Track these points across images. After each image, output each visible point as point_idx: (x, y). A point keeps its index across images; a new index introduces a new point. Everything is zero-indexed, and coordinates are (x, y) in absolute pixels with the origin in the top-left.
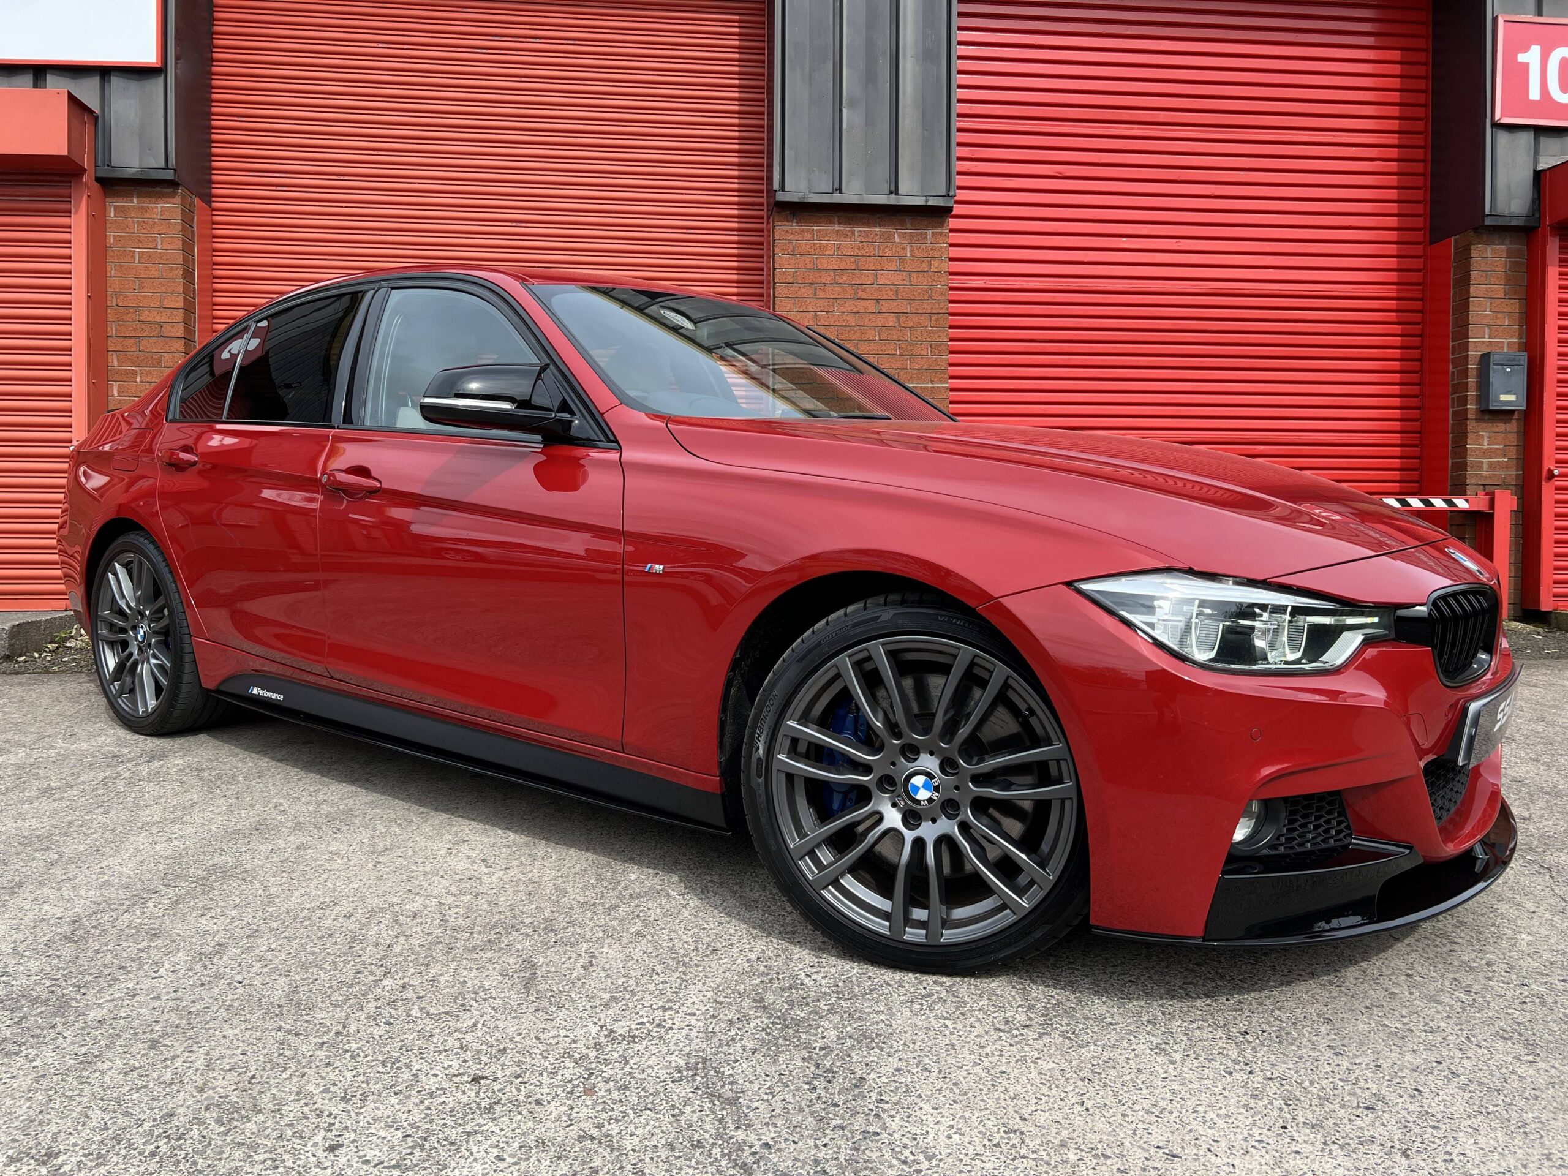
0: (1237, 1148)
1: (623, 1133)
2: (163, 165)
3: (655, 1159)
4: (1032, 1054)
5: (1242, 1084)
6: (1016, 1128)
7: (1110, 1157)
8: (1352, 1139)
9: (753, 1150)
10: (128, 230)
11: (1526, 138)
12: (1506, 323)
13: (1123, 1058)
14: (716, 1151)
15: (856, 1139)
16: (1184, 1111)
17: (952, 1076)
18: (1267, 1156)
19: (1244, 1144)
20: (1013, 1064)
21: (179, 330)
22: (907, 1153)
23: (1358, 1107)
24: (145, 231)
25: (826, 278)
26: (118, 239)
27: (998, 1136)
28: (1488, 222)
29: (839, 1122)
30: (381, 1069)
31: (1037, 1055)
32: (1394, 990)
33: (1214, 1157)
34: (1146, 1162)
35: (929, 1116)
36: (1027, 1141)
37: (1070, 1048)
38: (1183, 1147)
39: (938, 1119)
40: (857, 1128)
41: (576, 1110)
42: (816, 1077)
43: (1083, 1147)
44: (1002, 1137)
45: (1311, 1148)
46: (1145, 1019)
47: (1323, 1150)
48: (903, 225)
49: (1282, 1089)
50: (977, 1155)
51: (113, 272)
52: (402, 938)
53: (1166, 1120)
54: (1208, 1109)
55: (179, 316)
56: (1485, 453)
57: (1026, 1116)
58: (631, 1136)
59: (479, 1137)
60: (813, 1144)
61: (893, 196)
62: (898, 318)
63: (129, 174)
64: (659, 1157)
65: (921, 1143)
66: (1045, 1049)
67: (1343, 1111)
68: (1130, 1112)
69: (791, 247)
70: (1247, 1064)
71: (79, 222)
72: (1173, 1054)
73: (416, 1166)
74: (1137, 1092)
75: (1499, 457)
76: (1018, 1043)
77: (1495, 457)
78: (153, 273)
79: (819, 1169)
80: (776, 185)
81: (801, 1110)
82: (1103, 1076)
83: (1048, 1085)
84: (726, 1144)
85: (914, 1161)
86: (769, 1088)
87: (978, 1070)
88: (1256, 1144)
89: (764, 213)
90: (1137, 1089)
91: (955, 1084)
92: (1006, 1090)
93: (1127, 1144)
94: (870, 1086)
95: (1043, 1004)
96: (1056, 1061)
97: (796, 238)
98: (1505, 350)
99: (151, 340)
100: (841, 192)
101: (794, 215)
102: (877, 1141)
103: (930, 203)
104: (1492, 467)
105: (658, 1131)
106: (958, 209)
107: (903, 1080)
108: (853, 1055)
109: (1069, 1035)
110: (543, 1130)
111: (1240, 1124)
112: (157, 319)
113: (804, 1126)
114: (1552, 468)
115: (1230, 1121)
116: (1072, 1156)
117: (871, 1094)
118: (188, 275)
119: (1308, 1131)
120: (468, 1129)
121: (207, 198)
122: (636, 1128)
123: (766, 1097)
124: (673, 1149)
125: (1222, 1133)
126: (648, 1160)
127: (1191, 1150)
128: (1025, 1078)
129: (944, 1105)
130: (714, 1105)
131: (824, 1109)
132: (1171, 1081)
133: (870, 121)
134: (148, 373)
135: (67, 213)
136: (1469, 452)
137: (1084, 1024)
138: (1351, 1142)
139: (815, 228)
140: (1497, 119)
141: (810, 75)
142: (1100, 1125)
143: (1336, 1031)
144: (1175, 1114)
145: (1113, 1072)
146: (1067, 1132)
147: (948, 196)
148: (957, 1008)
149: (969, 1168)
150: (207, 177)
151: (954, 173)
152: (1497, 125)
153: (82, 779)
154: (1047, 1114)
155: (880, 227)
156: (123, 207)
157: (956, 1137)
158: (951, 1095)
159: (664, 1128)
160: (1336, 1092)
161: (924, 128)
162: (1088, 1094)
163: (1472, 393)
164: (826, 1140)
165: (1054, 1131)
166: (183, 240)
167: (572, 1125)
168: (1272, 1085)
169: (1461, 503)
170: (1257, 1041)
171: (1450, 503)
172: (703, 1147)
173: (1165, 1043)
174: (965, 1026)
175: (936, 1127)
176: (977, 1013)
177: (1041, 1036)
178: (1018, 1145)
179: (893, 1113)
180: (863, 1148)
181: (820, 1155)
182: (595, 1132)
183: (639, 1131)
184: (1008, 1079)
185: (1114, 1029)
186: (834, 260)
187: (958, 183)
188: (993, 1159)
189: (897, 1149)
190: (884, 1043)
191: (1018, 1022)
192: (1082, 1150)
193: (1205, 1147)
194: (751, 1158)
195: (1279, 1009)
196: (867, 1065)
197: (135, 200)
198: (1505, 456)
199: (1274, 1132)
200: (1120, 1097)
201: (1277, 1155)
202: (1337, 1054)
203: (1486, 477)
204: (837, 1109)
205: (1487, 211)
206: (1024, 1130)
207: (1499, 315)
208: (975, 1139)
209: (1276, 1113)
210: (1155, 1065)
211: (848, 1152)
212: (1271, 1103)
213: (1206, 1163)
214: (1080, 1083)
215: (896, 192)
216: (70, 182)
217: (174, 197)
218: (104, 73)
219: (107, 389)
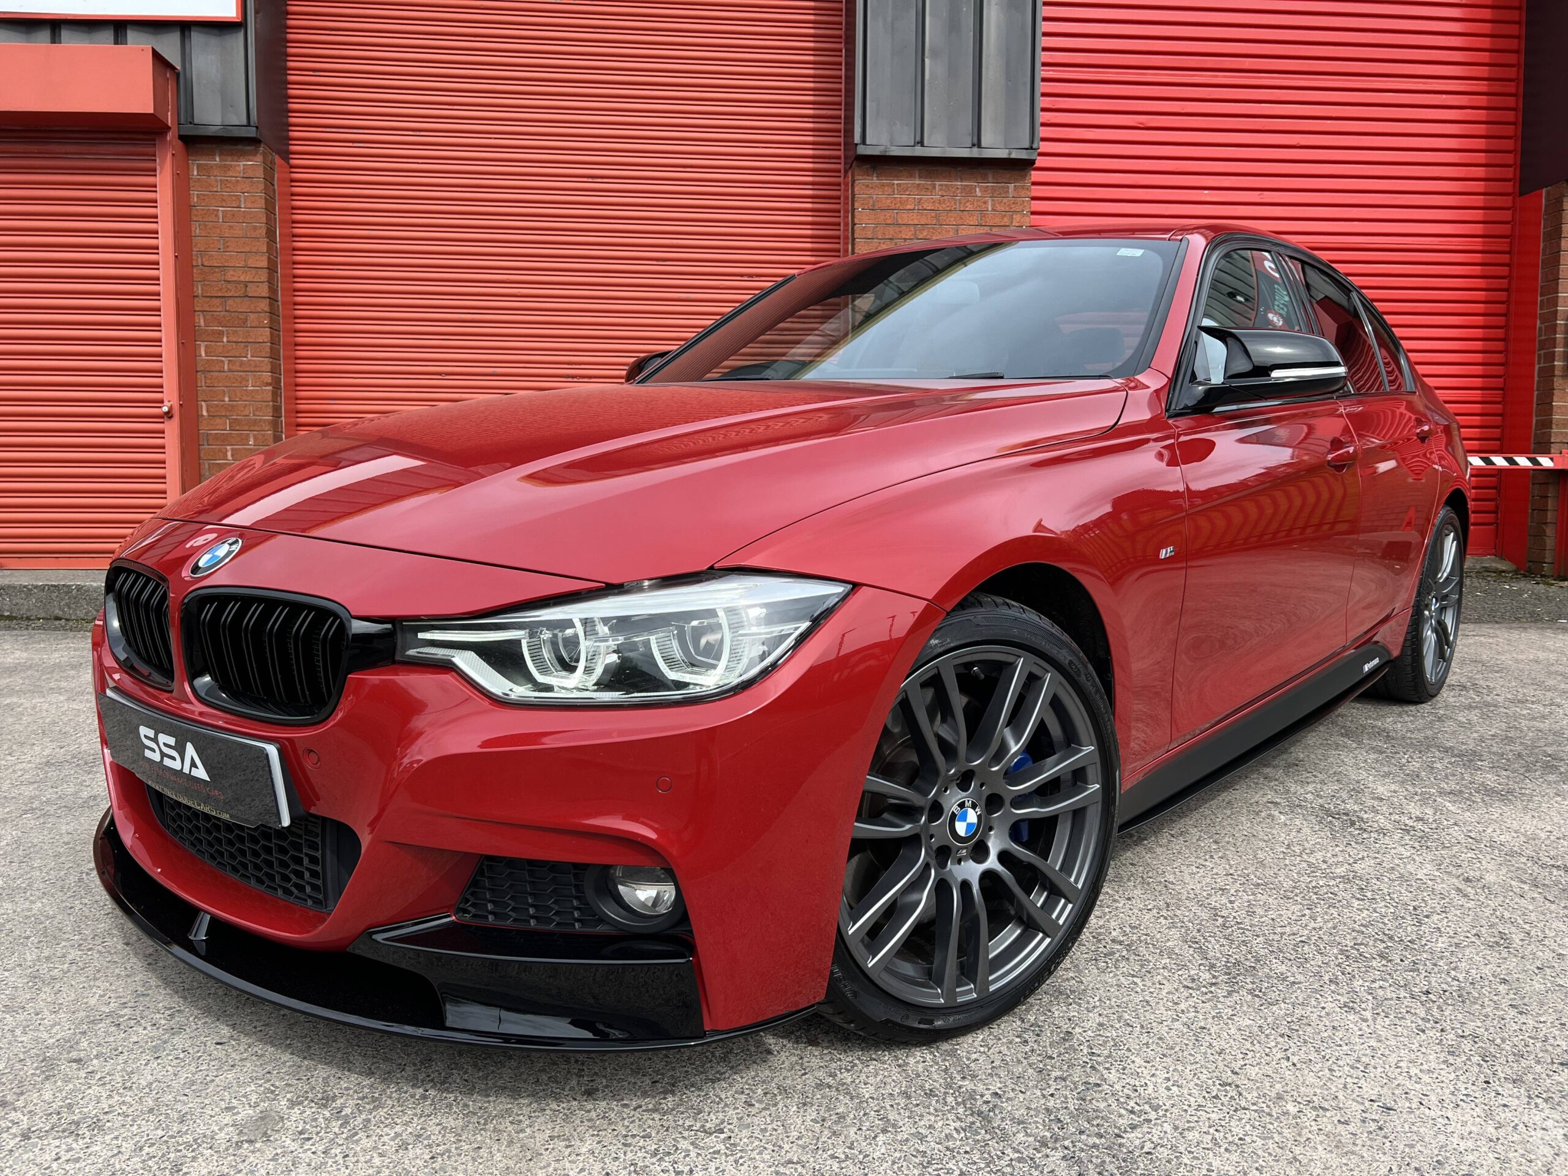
0: (1447, 1101)
1: (857, 1081)
2: (245, 122)
3: (895, 1106)
4: (1226, 1011)
5: (1437, 1041)
6: (1230, 1081)
7: (1328, 1110)
8: (1554, 1093)
9: (984, 1098)
10: (211, 188)
13: (1315, 1016)
14: (950, 1099)
15: (1079, 1090)
16: (1387, 1066)
17: (1155, 1031)
18: (1477, 1109)
19: (1454, 1099)
20: (1210, 1020)
21: (264, 290)
22: (1132, 1103)
23: (1553, 1063)
24: (229, 190)
25: (906, 234)
26: (202, 197)
27: (1215, 1089)
29: (1059, 1073)
31: (1231, 1013)
32: (1561, 951)
33: (1427, 1110)
34: (1363, 1114)
35: (1143, 1069)
36: (1244, 1093)
37: (1261, 1005)
38: (1395, 1101)
39: (1153, 1072)
40: (1077, 1079)
41: (806, 1060)
42: (1026, 1030)
43: (1299, 1100)
44: (1218, 1089)
45: (1517, 1102)
46: (1326, 978)
47: (1528, 1103)
48: (985, 179)
49: (1477, 1046)
50: (1199, 1106)
51: (198, 231)
53: (1372, 1075)
54: (1410, 1065)
55: (264, 276)
57: (1237, 1069)
58: (865, 1084)
60: (1039, 1094)
61: (975, 149)
63: (211, 131)
64: (898, 1104)
65: (1143, 1094)
66: (1238, 1007)
67: (1539, 1067)
68: (1336, 1068)
69: (871, 202)
70: (1436, 1023)
71: (164, 181)
72: (1362, 1012)
73: (673, 1109)
74: (1338, 1048)
76: (1209, 1000)
78: (238, 232)
79: (1052, 1117)
80: (857, 138)
81: (1019, 1062)
82: (1301, 1033)
83: (1250, 1040)
84: (957, 1093)
85: (1141, 1111)
86: (982, 1041)
87: (1177, 1025)
88: (1464, 1098)
89: (841, 167)
90: (1337, 1045)
91: (1160, 1039)
92: (1210, 1045)
93: (1341, 1097)
94: (1078, 1040)
95: (1223, 963)
96: (1251, 1018)
97: (876, 192)
99: (238, 300)
100: (922, 145)
101: (874, 168)
102: (1101, 1092)
103: (1013, 156)
105: (889, 1080)
106: (1040, 162)
107: (1109, 1035)
108: (1053, 1010)
109: (1257, 993)
110: (781, 1078)
111: (1444, 1079)
112: (242, 279)
113: (1026, 1077)
115: (1434, 1076)
116: (1292, 1108)
117: (1082, 1047)
118: (270, 234)
119: (1511, 1086)
121: (286, 155)
122: (868, 1077)
123: (982, 1049)
124: (909, 1097)
125: (1429, 1088)
127: (1403, 1104)
128: (1226, 1034)
129: (1155, 1058)
130: (935, 1056)
131: (1041, 1061)
132: (1368, 1038)
133: (953, 72)
134: (235, 333)
135: (153, 172)
136: (1554, 409)
137: (1268, 983)
138: (1553, 1096)
139: (896, 182)
141: (893, 24)
142: (1311, 1079)
143: (1515, 991)
144: (1380, 1070)
145: (1309, 1029)
146: (1280, 1085)
147: (1032, 148)
148: (1142, 966)
149: (1196, 1119)
150: (285, 134)
151: (1037, 124)
154: (1257, 1068)
155: (962, 180)
156: (206, 165)
157: (1175, 1089)
158: (1159, 1049)
159: (894, 1078)
160: (1528, 1049)
161: (1008, 78)
162: (1291, 1050)
164: (1052, 1091)
165: (1268, 1084)
166: (265, 198)
167: (805, 1074)
168: (1466, 1042)
169: (1546, 462)
170: (1441, 1000)
172: (937, 1096)
173: (1353, 1002)
174: (1153, 984)
175: (1153, 1079)
176: (1162, 971)
177: (1230, 993)
178: (1236, 1097)
179: (1107, 1065)
180: (1089, 1098)
181: (1051, 1104)
183: (871, 1080)
184: (1210, 1034)
185: (1299, 988)
186: (915, 215)
187: (1042, 135)
188: (1216, 1110)
189: (1122, 1100)
190: (1080, 999)
191: (1204, 980)
192: (1299, 1103)
193: (1416, 1100)
194: (985, 1106)
195: (1454, 969)
196: (1070, 1020)
197: (218, 159)
199: (1478, 1086)
200: (1323, 1053)
201: (1486, 1108)
202: (1521, 1013)
204: (1053, 1061)
206: (1238, 1083)
208: (1194, 1091)
209: (1476, 1069)
210: (1349, 1022)
211: (1076, 1101)
212: (1469, 1059)
213: (1421, 1116)
214: (1280, 1039)
215: (979, 145)
216: (155, 140)
217: (255, 155)
218: (184, 27)
219: (195, 349)
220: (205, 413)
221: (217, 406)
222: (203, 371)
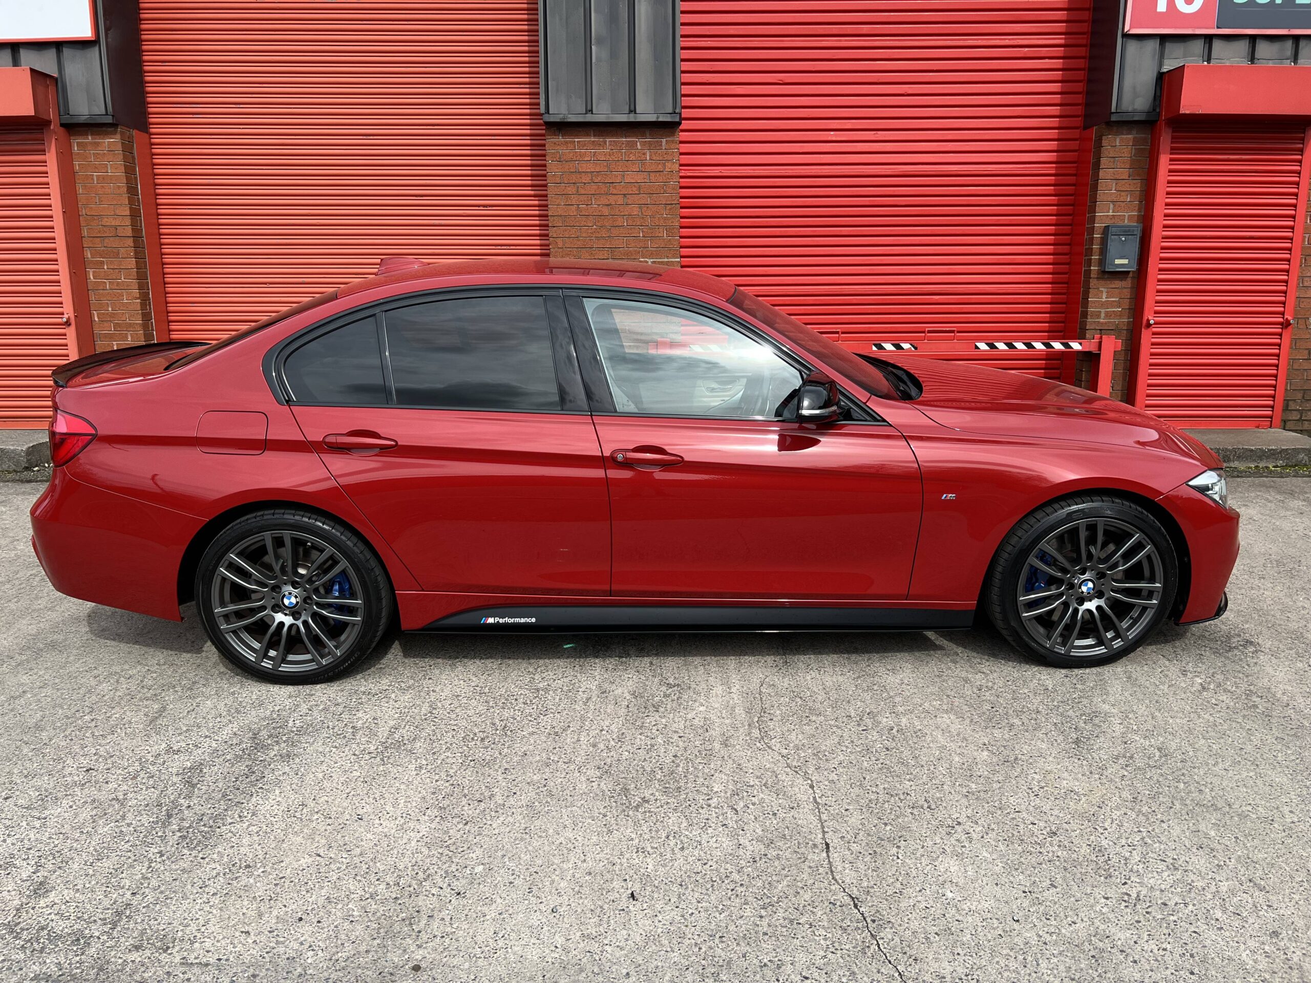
2: (104, 113)
10: (87, 160)
11: (1153, 45)
12: (1128, 200)
21: (129, 232)
24: (98, 160)
25: (586, 179)
26: (81, 166)
27: (294, 807)
28: (1114, 118)
30: (51, 763)
31: (357, 768)
35: (274, 796)
39: (276, 798)
48: (642, 136)
51: (81, 191)
52: (114, 691)
55: (128, 222)
56: (1103, 305)
59: (70, 797)
61: (632, 115)
62: (640, 208)
63: (82, 119)
69: (557, 155)
71: (51, 158)
75: (1115, 308)
77: (1112, 308)
78: (108, 190)
80: (543, 109)
81: (221, 791)
87: (321, 774)
88: (405, 815)
91: (302, 781)
93: (346, 812)
94: (264, 780)
96: (363, 772)
97: (562, 148)
98: (1126, 222)
99: (111, 239)
100: (592, 113)
101: (560, 131)
102: (239, 807)
103: (660, 119)
104: (1108, 315)
105: (148, 798)
106: (685, 124)
112: (113, 224)
114: (1150, 318)
118: (132, 190)
120: (68, 793)
121: (145, 126)
126: (132, 810)
133: (613, 55)
134: (112, 262)
135: (43, 152)
136: (1090, 304)
139: (576, 140)
140: (1125, 31)
141: (567, 19)
147: (675, 114)
149: (265, 820)
150: (143, 111)
151: (679, 95)
152: (1126, 36)
153: (18, 576)
155: (626, 137)
156: (83, 142)
163: (1095, 257)
166: (125, 165)
167: (114, 793)
169: (1076, 346)
171: (1066, 345)
175: (272, 801)
179: (260, 794)
182: (121, 797)
187: (684, 104)
189: (244, 810)
196: (273, 770)
197: (90, 138)
198: (1119, 307)
203: (1102, 323)
205: (1113, 110)
207: (1123, 194)
215: (635, 112)
216: (42, 129)
217: (115, 133)
218: (58, 45)
219: (86, 274)
220: (96, 319)
221: (103, 314)
222: (93, 290)
